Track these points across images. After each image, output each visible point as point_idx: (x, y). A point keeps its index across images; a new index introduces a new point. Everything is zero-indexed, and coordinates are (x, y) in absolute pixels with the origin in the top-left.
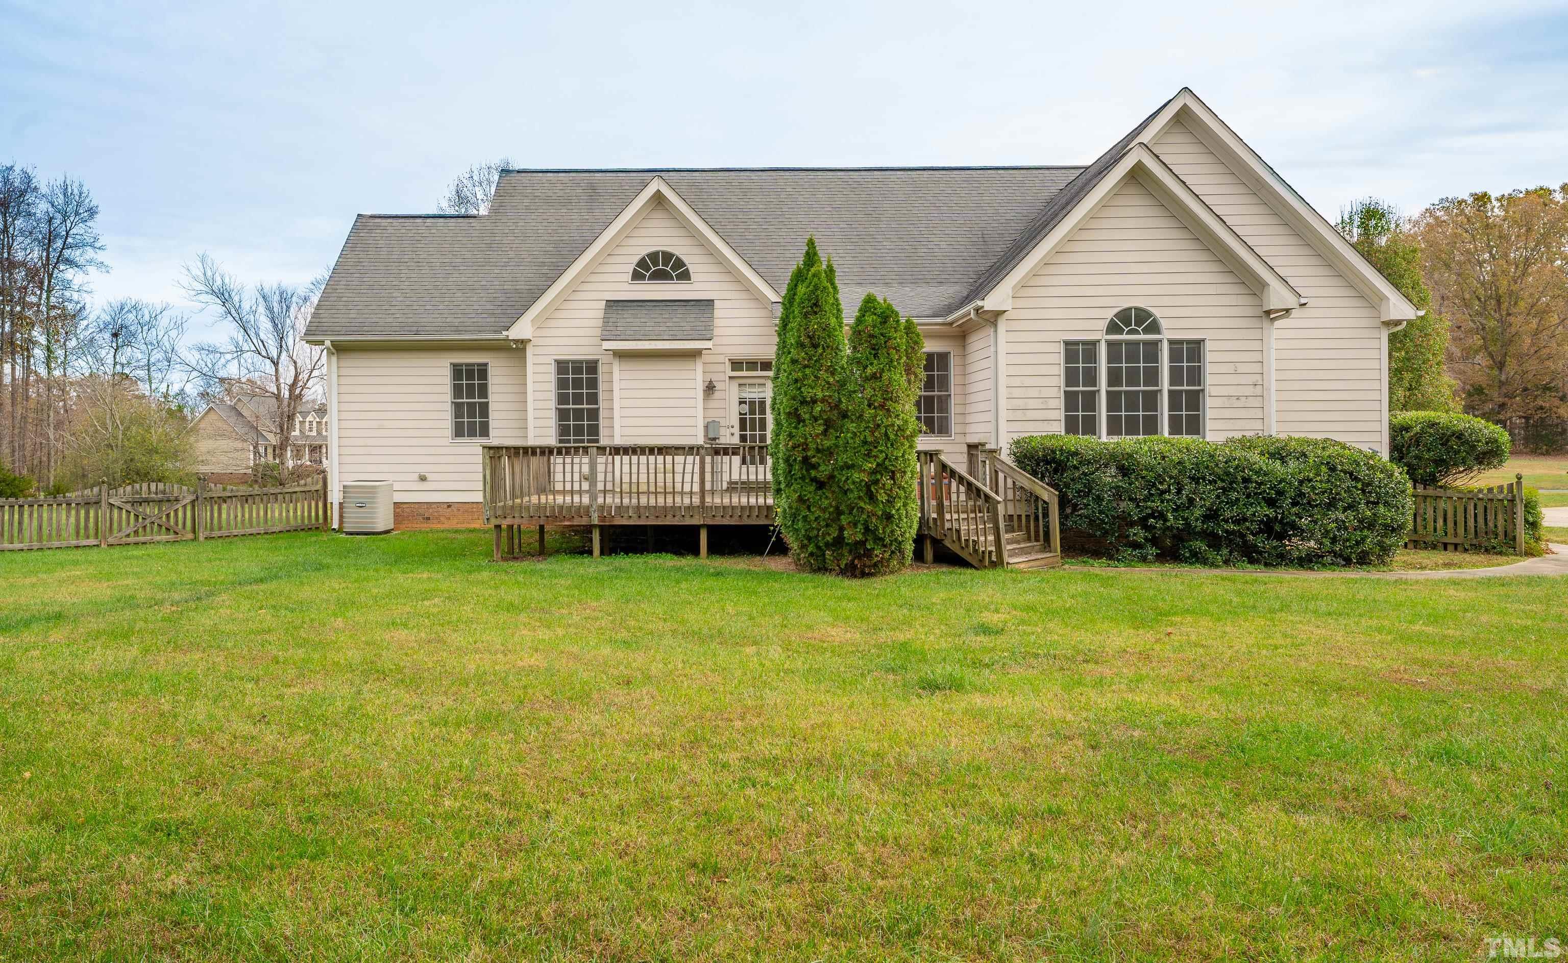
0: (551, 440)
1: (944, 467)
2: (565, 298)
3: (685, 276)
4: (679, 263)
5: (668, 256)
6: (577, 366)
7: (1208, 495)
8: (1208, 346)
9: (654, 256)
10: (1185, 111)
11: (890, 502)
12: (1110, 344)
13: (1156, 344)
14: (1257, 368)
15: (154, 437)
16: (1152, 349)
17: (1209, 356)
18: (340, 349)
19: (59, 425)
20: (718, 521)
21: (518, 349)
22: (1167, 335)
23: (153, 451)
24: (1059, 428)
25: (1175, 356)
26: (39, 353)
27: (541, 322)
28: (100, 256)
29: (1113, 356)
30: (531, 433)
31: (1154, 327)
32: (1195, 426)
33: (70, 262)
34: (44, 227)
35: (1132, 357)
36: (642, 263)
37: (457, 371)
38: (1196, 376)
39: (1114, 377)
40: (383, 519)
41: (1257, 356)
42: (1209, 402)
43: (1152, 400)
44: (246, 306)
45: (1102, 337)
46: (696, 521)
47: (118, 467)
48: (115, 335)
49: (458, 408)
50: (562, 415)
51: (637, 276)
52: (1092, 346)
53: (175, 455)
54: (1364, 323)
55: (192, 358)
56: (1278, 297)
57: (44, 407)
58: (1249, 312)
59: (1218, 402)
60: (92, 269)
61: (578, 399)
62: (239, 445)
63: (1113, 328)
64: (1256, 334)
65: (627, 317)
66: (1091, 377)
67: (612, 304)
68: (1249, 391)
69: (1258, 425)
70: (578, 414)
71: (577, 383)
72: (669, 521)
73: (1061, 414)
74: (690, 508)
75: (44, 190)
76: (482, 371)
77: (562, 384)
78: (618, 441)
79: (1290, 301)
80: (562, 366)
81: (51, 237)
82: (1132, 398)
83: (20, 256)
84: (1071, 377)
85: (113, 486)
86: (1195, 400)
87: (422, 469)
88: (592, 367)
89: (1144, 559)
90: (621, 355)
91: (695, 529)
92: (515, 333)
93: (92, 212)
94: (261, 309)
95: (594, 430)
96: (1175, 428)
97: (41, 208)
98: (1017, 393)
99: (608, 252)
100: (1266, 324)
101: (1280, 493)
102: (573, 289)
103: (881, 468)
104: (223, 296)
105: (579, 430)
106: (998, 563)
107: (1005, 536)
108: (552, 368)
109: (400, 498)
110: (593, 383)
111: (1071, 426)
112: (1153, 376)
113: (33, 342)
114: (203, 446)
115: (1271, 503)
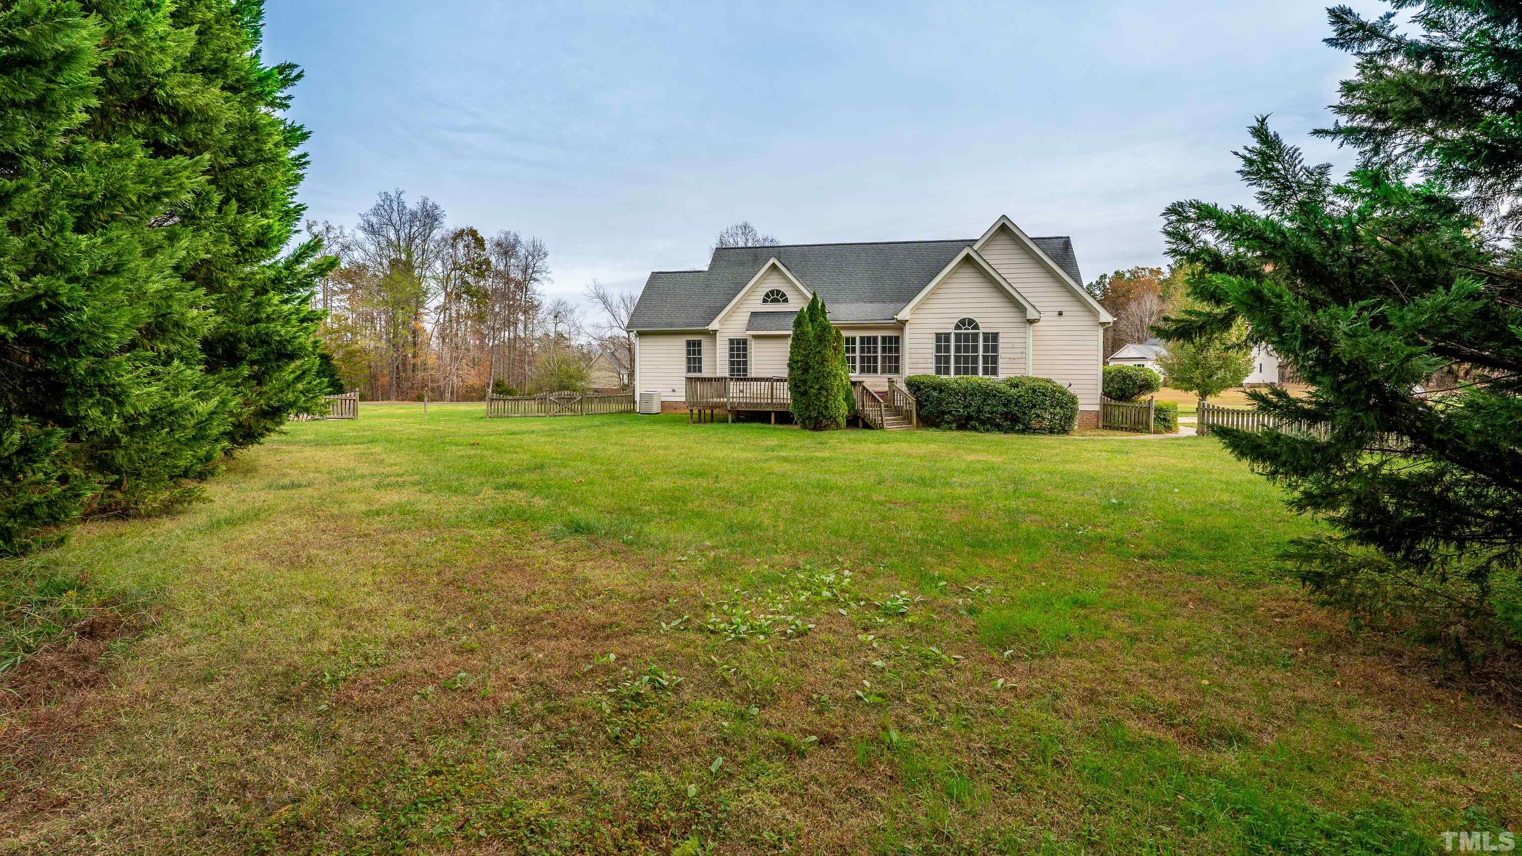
0: (727, 374)
1: (864, 388)
2: (733, 311)
3: (786, 301)
4: (783, 295)
5: (778, 292)
6: (738, 341)
7: (977, 401)
8: (1001, 335)
9: (772, 292)
10: (1004, 225)
11: (827, 401)
12: (956, 334)
13: (977, 334)
14: (1022, 345)
15: (573, 369)
16: (975, 337)
17: (1001, 340)
18: (640, 334)
19: (530, 363)
20: (779, 410)
21: (713, 334)
22: (982, 331)
23: (572, 377)
24: (932, 372)
25: (986, 339)
26: (520, 326)
27: (722, 322)
28: (549, 276)
29: (958, 339)
30: (718, 371)
31: (976, 327)
32: (994, 372)
33: (535, 280)
34: (523, 262)
35: (966, 340)
36: (767, 295)
37: (689, 343)
38: (995, 349)
39: (958, 349)
40: (656, 408)
41: (1022, 340)
42: (1000, 361)
43: (975, 359)
44: (614, 304)
45: (952, 331)
46: (770, 409)
47: (555, 385)
48: (556, 317)
49: (689, 360)
50: (732, 363)
51: (765, 301)
52: (947, 336)
53: (582, 379)
54: (1091, 323)
55: (590, 330)
56: (1031, 314)
57: (523, 353)
58: (1019, 320)
59: (1005, 361)
60: (545, 282)
61: (738, 356)
62: (611, 374)
63: (957, 327)
64: (1022, 330)
65: (759, 320)
66: (947, 349)
67: (754, 314)
68: (1020, 356)
69: (1023, 371)
70: (739, 363)
71: (738, 349)
72: (758, 409)
73: (933, 366)
74: (767, 404)
75: (523, 242)
76: (699, 343)
77: (732, 349)
78: (753, 376)
79: (1036, 316)
80: (732, 341)
81: (527, 267)
82: (966, 359)
83: (512, 275)
84: (938, 349)
85: (551, 391)
86: (995, 360)
87: (674, 387)
88: (745, 342)
89: (951, 429)
90: (755, 337)
91: (769, 413)
92: (711, 327)
93: (546, 254)
94: (622, 305)
95: (745, 370)
96: (986, 372)
97: (522, 252)
98: (913, 356)
99: (752, 290)
100: (1028, 325)
101: (1009, 401)
102: (737, 307)
103: (821, 388)
104: (604, 300)
105: (739, 370)
106: (882, 428)
107: (885, 418)
108: (728, 343)
109: (663, 399)
110: (745, 349)
111: (938, 371)
112: (975, 349)
113: (518, 320)
114: (595, 374)
115: (1005, 405)
